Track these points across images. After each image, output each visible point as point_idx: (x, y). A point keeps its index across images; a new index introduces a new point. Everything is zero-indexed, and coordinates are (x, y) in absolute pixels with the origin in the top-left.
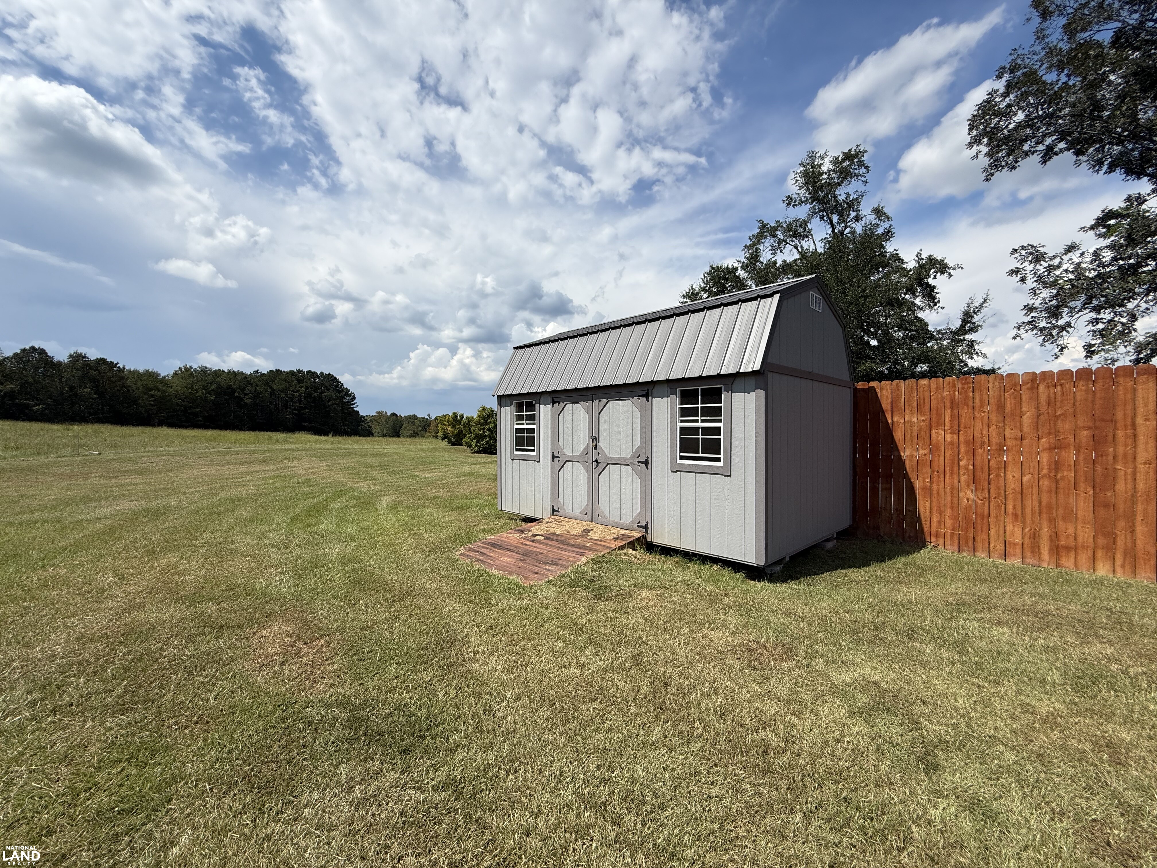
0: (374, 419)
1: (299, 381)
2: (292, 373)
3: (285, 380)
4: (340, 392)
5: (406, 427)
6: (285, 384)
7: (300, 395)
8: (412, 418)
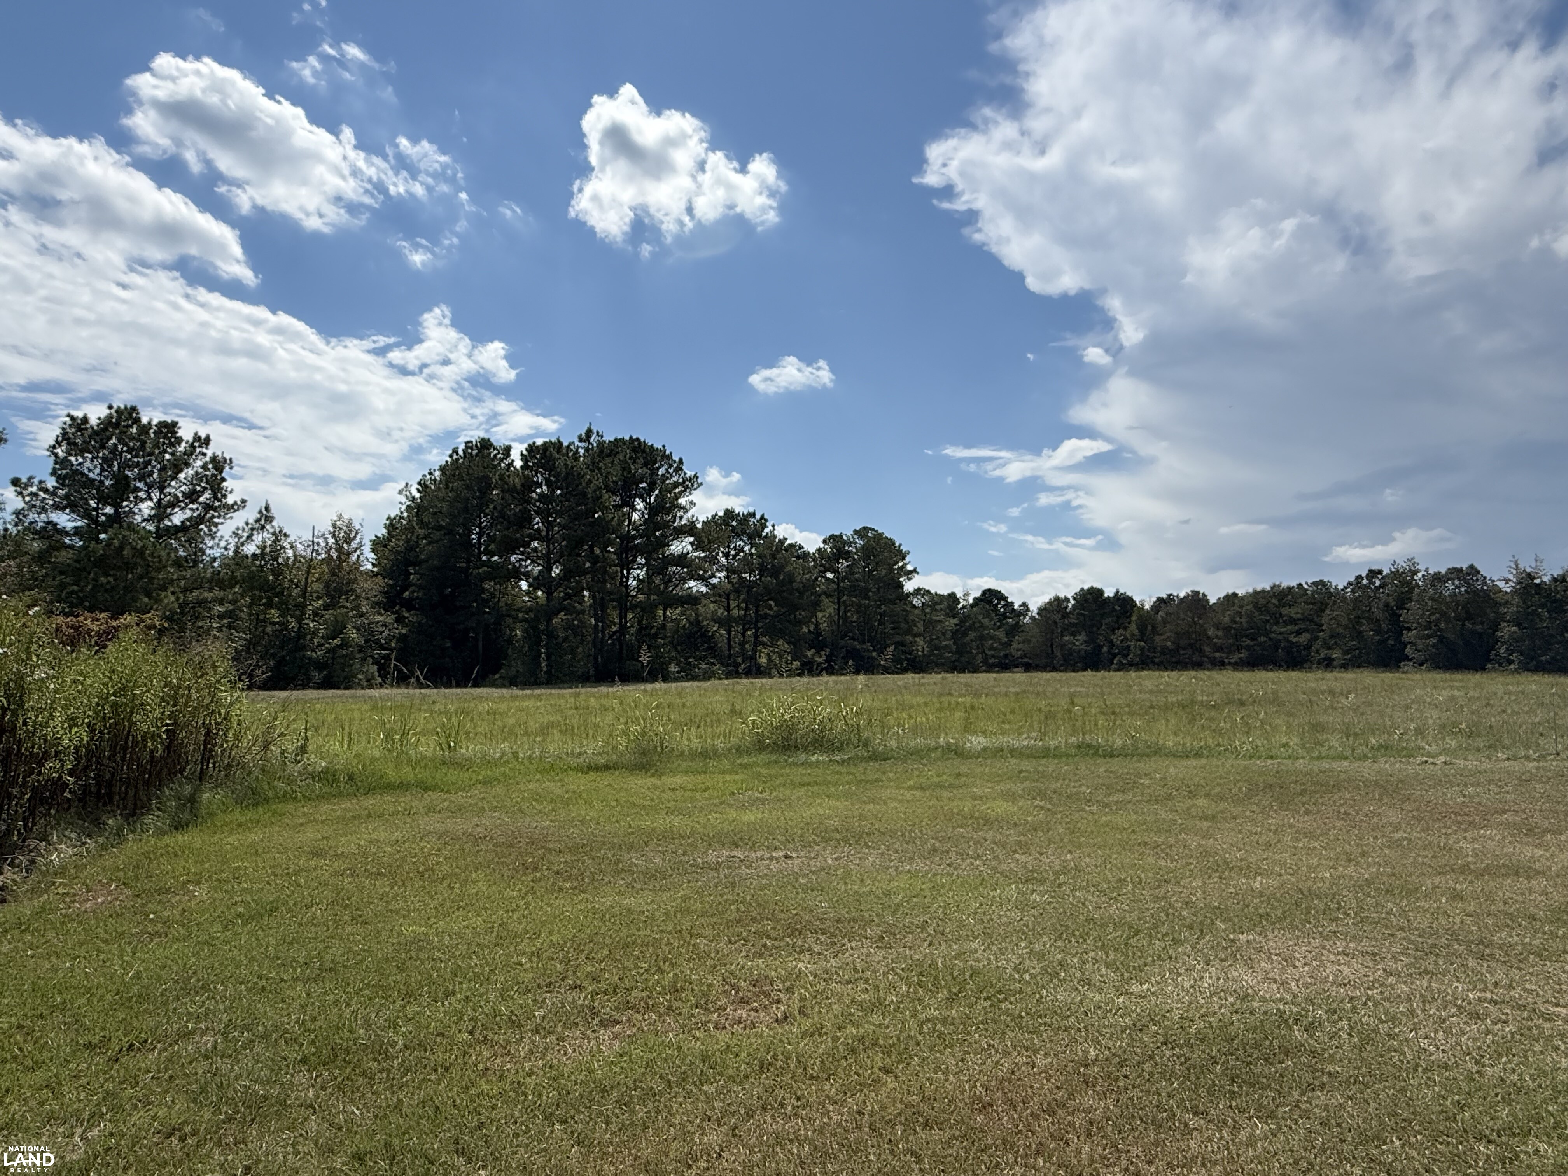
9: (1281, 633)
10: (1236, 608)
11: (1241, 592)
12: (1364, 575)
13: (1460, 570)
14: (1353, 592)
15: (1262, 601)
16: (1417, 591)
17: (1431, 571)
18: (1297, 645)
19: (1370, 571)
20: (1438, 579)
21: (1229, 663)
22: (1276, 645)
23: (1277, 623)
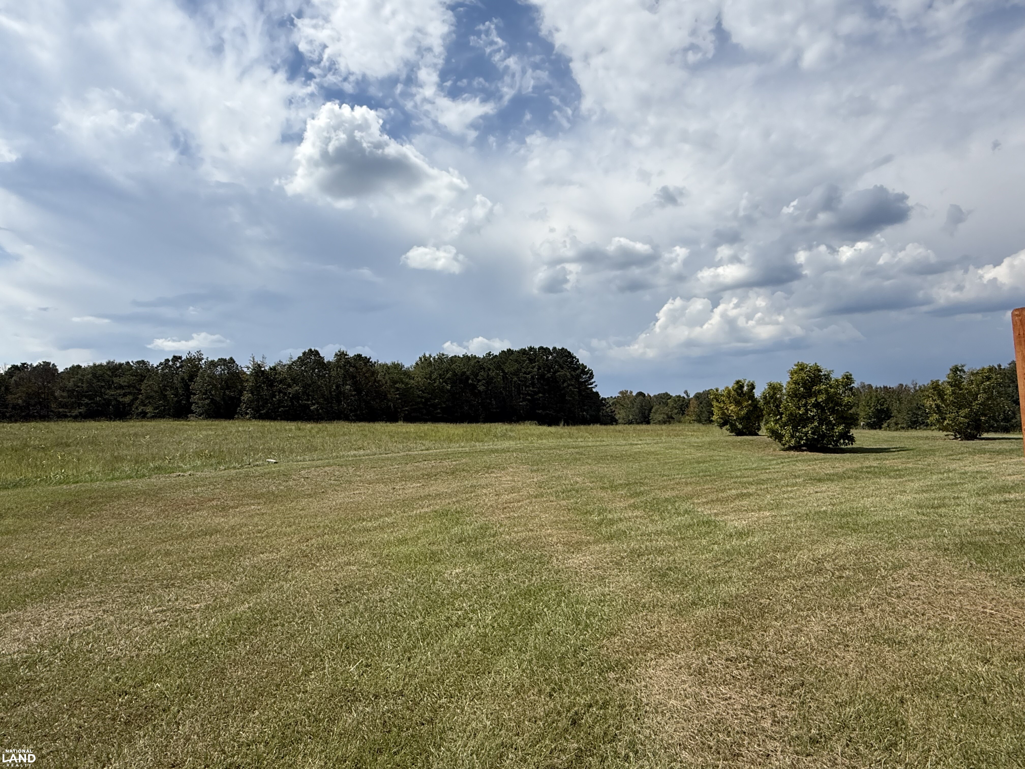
0: (617, 401)
1: (531, 361)
2: (523, 352)
3: (516, 361)
4: (575, 369)
5: (657, 411)
6: (516, 366)
7: (533, 377)
8: (664, 398)
9: (112, 395)
10: (79, 376)
11: (84, 365)
12: (170, 359)
13: (225, 360)
14: (162, 369)
15: (100, 372)
16: (201, 371)
17: (209, 360)
18: (124, 404)
19: (174, 357)
20: (213, 364)
21: (71, 416)
22: (108, 402)
23: (110, 388)
